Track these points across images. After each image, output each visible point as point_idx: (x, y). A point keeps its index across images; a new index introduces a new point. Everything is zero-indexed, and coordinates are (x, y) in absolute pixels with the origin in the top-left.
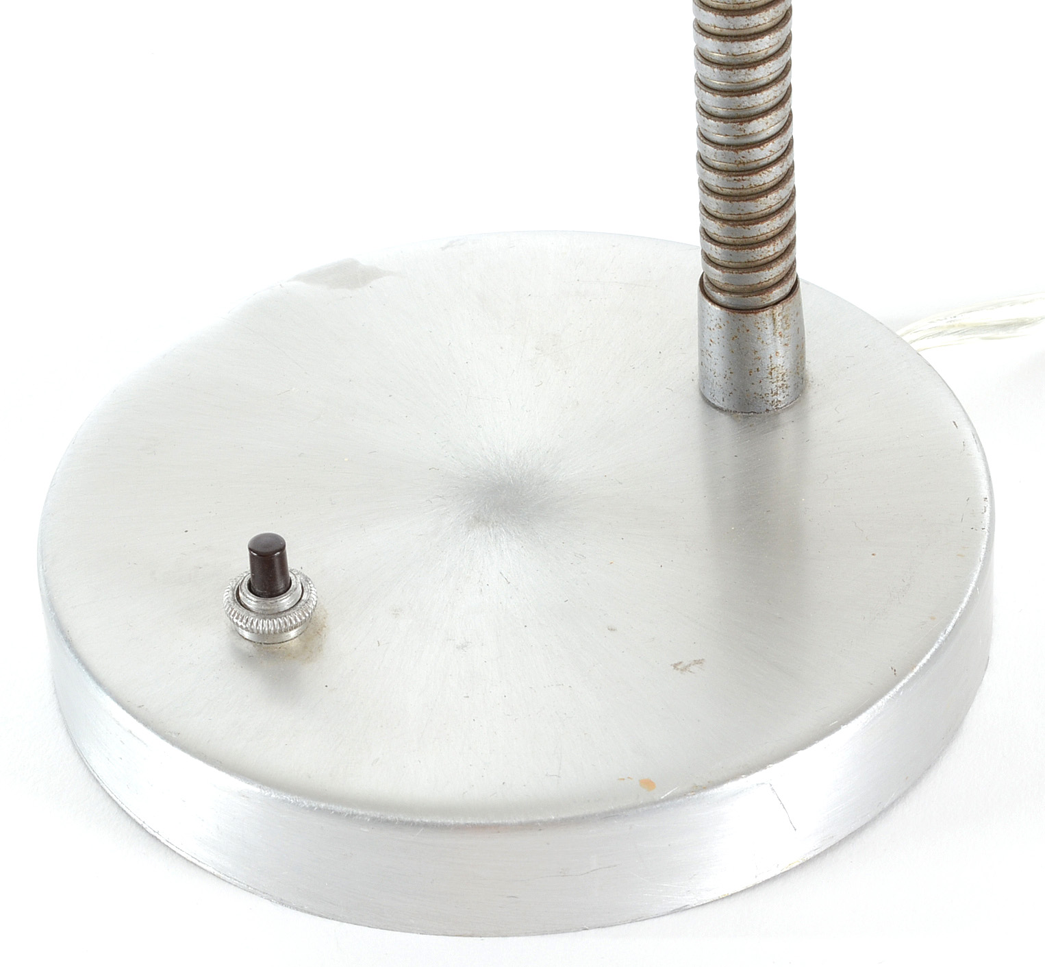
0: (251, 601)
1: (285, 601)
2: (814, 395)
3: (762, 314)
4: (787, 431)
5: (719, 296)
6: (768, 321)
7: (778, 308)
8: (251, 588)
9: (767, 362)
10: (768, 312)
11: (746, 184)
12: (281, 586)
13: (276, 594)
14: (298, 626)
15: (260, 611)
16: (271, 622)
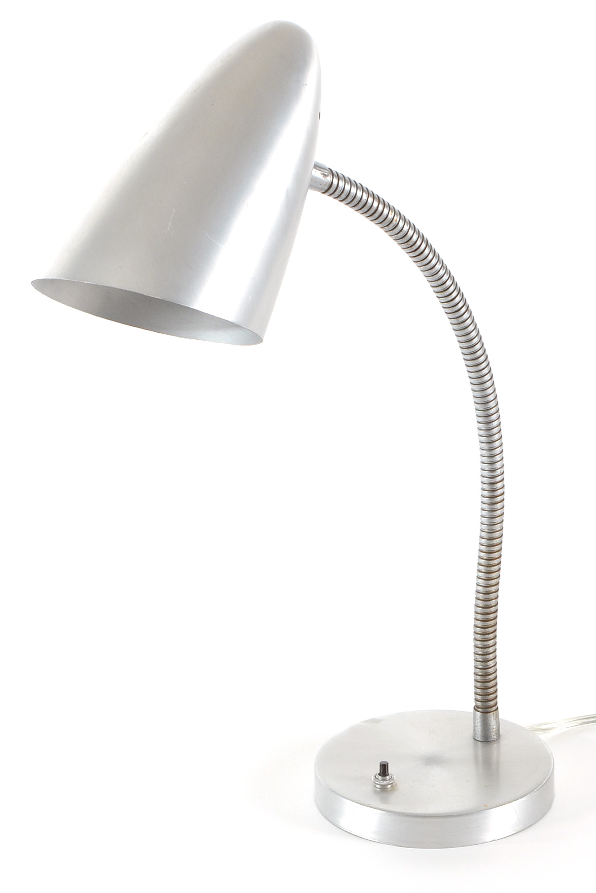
0: (380, 778)
1: (388, 777)
2: (502, 738)
3: (491, 713)
4: (495, 745)
5: (480, 710)
6: (492, 715)
7: (495, 712)
8: (379, 774)
9: (492, 726)
10: (492, 713)
11: (487, 678)
12: (387, 774)
13: (386, 776)
14: (391, 784)
15: (381, 780)
16: (385, 783)
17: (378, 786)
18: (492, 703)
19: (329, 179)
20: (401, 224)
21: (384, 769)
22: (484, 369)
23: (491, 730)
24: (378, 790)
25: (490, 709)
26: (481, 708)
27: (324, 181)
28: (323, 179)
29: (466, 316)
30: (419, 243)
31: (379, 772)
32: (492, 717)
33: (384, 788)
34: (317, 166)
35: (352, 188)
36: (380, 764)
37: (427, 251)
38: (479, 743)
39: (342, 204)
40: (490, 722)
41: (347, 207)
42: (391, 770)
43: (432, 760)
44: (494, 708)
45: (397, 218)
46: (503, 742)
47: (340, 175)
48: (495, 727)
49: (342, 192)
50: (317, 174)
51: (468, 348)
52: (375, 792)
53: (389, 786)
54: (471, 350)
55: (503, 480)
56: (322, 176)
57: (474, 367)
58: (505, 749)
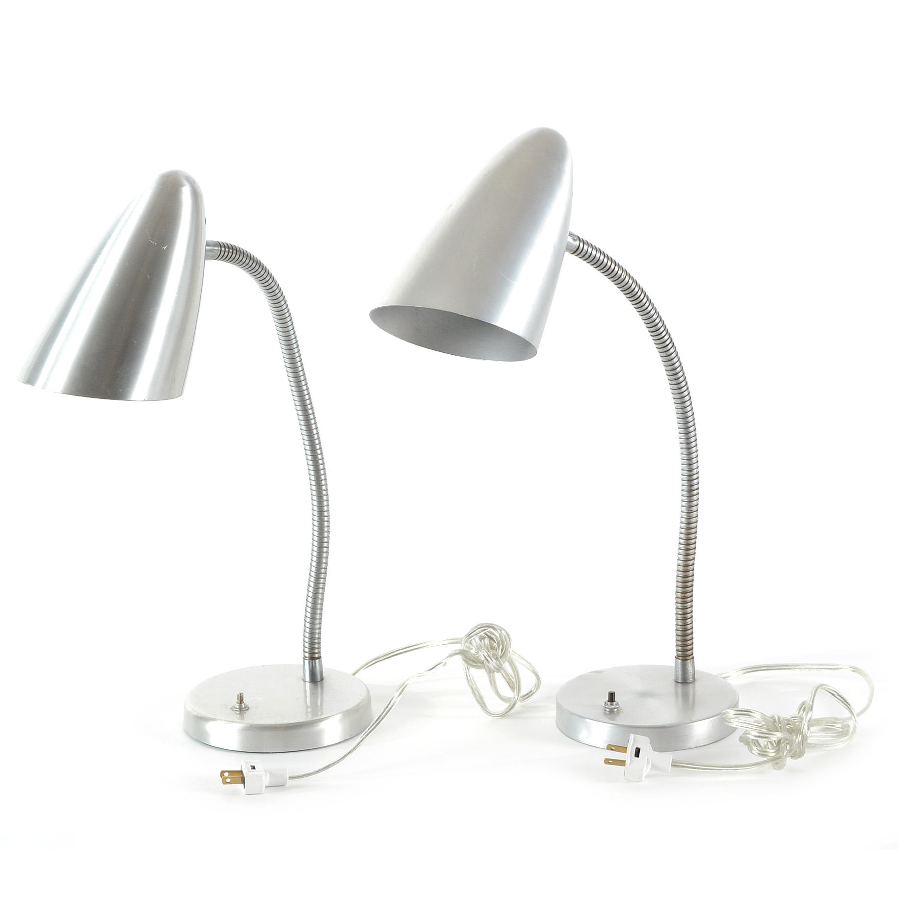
0: (609, 703)
1: (614, 703)
2: (696, 681)
3: (688, 661)
4: (691, 686)
7: (691, 660)
8: (608, 701)
13: (613, 702)
14: (618, 708)
15: (610, 705)
16: (613, 706)
17: (608, 710)
18: (689, 653)
19: (577, 243)
20: (627, 279)
21: (612, 697)
22: (685, 391)
23: (689, 674)
24: (608, 712)
25: (688, 657)
26: (681, 657)
27: (573, 244)
28: (573, 242)
29: (672, 350)
30: (639, 293)
31: (608, 699)
32: (689, 663)
33: (611, 711)
34: (571, 234)
35: (589, 248)
36: (609, 693)
37: (645, 300)
38: (680, 684)
39: (585, 262)
40: (688, 668)
41: (588, 265)
42: (617, 698)
43: (645, 695)
44: (691, 657)
45: (624, 274)
46: (697, 684)
47: (585, 241)
48: (691, 671)
49: (586, 253)
50: (570, 239)
51: (674, 375)
52: (605, 714)
53: (616, 710)
54: (675, 377)
55: (698, 478)
56: (572, 240)
57: (678, 390)
58: (699, 688)
